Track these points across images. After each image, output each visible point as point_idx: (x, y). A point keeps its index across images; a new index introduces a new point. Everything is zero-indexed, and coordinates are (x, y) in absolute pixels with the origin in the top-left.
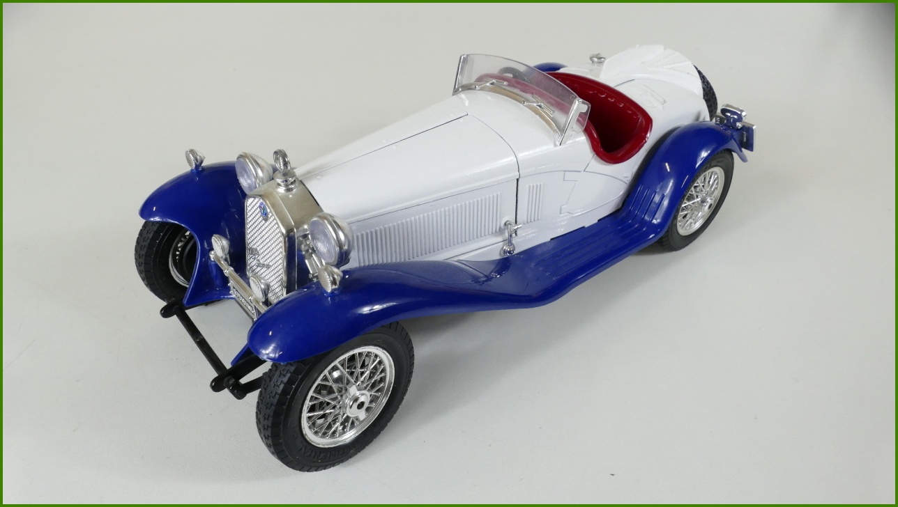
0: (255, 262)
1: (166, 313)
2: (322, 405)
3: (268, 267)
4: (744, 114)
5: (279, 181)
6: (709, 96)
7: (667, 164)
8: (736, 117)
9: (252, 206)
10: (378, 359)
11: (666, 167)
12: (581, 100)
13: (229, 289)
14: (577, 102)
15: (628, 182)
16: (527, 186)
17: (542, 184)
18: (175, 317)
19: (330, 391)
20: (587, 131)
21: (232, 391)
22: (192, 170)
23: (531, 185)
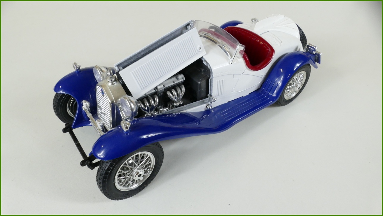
0: (100, 112)
1: (65, 131)
2: (124, 174)
3: (105, 114)
4: (316, 48)
5: (109, 80)
6: (303, 39)
7: (281, 69)
8: (313, 49)
9: (98, 89)
10: (148, 156)
11: (281, 70)
12: (241, 45)
13: (90, 122)
14: (239, 46)
15: (263, 78)
16: (217, 81)
17: (223, 80)
18: (68, 132)
19: (128, 169)
20: (244, 57)
21: (89, 167)
22: (75, 71)
23: (219, 80)
